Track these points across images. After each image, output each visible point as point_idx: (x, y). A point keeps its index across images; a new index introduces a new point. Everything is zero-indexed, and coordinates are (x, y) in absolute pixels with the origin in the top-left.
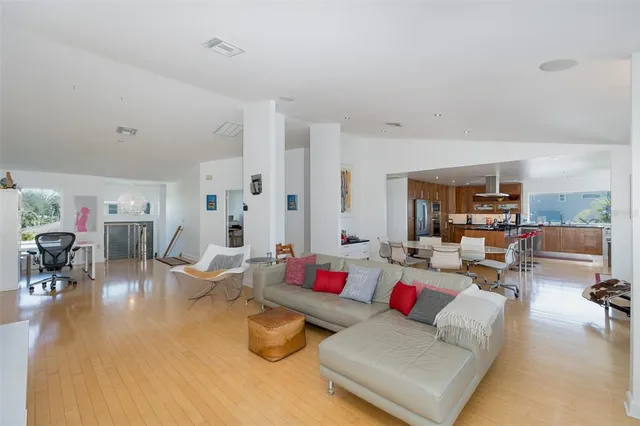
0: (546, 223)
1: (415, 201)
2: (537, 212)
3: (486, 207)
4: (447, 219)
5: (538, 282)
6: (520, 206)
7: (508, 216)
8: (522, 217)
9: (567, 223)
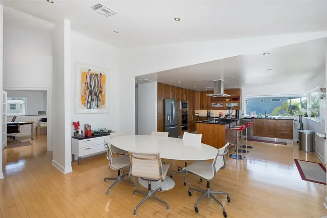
0: (256, 116)
1: (164, 100)
2: (250, 109)
3: (218, 105)
4: (194, 113)
5: (250, 159)
6: (239, 104)
7: (231, 111)
8: (241, 112)
9: (269, 116)
